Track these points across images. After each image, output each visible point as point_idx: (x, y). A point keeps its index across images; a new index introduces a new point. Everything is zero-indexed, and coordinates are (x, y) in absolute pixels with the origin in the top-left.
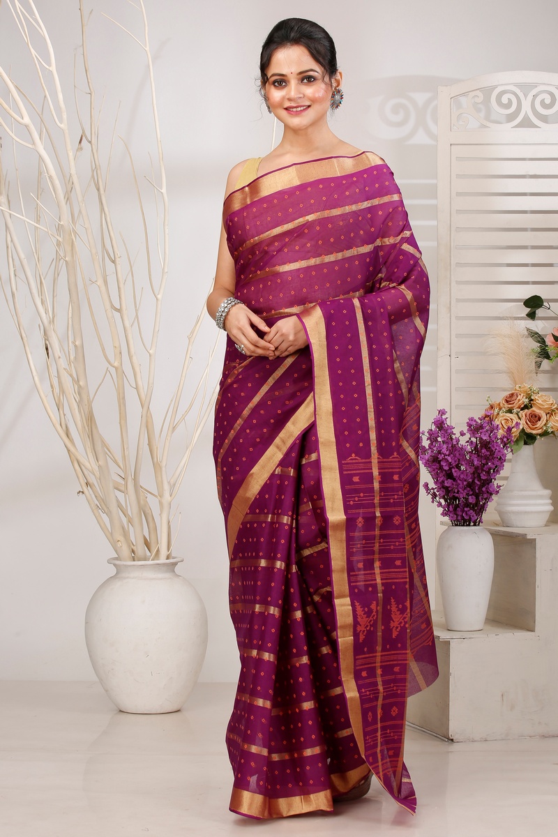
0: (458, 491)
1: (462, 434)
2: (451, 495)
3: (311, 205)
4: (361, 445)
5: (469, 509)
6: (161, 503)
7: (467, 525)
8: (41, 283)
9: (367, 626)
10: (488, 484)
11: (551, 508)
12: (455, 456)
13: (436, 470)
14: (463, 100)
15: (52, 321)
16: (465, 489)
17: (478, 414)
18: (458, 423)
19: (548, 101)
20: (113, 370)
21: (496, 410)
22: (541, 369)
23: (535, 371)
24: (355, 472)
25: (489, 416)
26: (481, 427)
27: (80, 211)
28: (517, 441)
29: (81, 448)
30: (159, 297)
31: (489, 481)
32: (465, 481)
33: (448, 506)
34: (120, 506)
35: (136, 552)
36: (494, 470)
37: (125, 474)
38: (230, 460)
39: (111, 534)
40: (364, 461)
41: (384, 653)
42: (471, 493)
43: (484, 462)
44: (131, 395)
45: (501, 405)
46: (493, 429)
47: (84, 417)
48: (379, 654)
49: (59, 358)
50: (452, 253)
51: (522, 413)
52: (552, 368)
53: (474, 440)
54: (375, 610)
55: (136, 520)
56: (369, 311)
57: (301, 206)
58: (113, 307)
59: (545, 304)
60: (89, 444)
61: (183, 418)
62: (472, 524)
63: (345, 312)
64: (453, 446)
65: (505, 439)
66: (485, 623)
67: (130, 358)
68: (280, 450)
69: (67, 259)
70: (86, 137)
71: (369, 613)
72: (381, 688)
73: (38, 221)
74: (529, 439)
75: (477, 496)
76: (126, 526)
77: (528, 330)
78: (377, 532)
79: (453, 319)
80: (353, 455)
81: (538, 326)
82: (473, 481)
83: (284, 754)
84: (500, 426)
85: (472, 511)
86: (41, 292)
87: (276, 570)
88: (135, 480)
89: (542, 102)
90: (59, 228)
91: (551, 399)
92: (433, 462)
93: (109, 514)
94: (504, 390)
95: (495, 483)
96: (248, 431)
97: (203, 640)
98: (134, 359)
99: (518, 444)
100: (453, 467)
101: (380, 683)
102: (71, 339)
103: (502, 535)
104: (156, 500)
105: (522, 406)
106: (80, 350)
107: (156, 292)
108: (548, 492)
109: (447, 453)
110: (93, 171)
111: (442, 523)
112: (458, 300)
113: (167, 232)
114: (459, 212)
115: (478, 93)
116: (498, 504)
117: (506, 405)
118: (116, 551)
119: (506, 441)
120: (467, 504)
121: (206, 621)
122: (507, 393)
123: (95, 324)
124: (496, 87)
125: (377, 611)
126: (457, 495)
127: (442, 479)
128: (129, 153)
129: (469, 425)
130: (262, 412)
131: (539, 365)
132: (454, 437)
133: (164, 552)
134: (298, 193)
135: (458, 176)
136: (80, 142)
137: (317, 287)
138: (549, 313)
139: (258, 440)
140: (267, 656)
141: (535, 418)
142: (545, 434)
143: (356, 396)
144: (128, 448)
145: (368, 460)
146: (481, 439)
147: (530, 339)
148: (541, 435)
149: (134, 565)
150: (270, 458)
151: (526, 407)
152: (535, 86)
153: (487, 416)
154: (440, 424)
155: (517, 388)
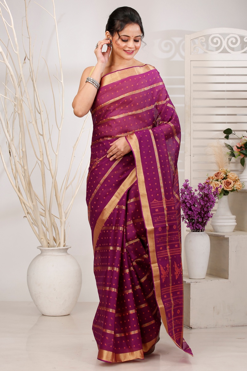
0: (194, 216)
1: (196, 191)
2: (191, 218)
3: (127, 89)
4: (158, 195)
5: (199, 224)
6: (61, 222)
7: (198, 232)
8: (7, 123)
9: (165, 275)
10: (207, 213)
11: (236, 224)
12: (192, 200)
13: (184, 207)
14: (196, 40)
15: (12, 140)
16: (197, 215)
17: (203, 182)
18: (194, 186)
19: (234, 41)
20: (39, 162)
21: (211, 180)
22: (231, 161)
23: (228, 162)
24: (156, 207)
25: (208, 182)
26: (204, 187)
27: (25, 91)
28: (220, 194)
29: (25, 197)
30: (60, 129)
31: (208, 212)
32: (197, 211)
33: (190, 223)
34: (43, 223)
35: (50, 243)
36: (210, 207)
37: (45, 208)
38: (95, 203)
39: (39, 235)
40: (160, 202)
41: (173, 287)
42: (200, 217)
43: (205, 203)
44: (47, 173)
45: (213, 178)
46: (210, 188)
47: (26, 183)
48: (171, 287)
49: (15, 156)
50: (191, 110)
51: (223, 181)
52: (236, 161)
53: (201, 193)
54: (168, 268)
55: (50, 229)
56: (157, 135)
57: (122, 89)
58: (39, 134)
59: (233, 132)
60: (29, 195)
61: (71, 184)
62: (200, 231)
63: (146, 136)
64: (192, 196)
65: (215, 193)
66: (206, 275)
67: (47, 156)
68: (118, 198)
69: (19, 112)
70: (27, 58)
71: (166, 270)
72: (172, 302)
73: (6, 95)
74: (226, 193)
75: (202, 218)
76: (45, 232)
77: (225, 144)
78: (167, 233)
79: (192, 139)
80: (155, 200)
81: (230, 142)
82: (201, 212)
83: (121, 334)
84: (213, 187)
85: (200, 225)
86: (7, 127)
87: (116, 251)
88: (50, 211)
89: (232, 42)
90: (16, 98)
91: (236, 175)
92: (183, 203)
93: (38, 226)
94: (215, 171)
95: (211, 212)
96: (103, 190)
97: (80, 283)
98: (49, 157)
99: (221, 195)
100: (192, 205)
101: (172, 300)
102: (21, 148)
103: (214, 236)
104: (59, 220)
105: (223, 178)
106: (25, 153)
107: (59, 127)
108: (234, 217)
109: (189, 199)
110: (30, 73)
111: (187, 231)
112: (194, 131)
113: (63, 100)
114: (194, 91)
115: (203, 38)
116: (212, 222)
117: (216, 178)
118: (41, 243)
119: (216, 194)
120: (198, 222)
121: (81, 274)
122: (216, 172)
123: (31, 141)
124: (211, 35)
125: (169, 268)
126: (193, 218)
127: (187, 211)
128: (47, 65)
129: (199, 187)
130: (109, 181)
131: (230, 160)
132: (192, 192)
133: (62, 244)
134: (120, 84)
135: (194, 75)
136: (25, 60)
137: (132, 125)
138: (235, 136)
139: (108, 193)
140: (113, 290)
141: (228, 183)
142: (233, 190)
143: (154, 173)
144: (46, 197)
145: (161, 201)
146: (204, 193)
147: (226, 148)
148: (231, 191)
149: (49, 250)
150: (113, 202)
151: (224, 178)
152: (228, 34)
153: (207, 182)
154: (186, 186)
155: (221, 170)
